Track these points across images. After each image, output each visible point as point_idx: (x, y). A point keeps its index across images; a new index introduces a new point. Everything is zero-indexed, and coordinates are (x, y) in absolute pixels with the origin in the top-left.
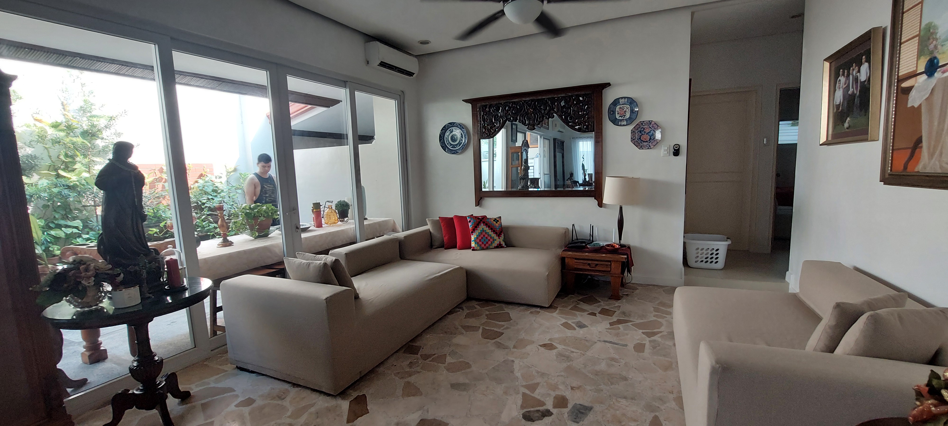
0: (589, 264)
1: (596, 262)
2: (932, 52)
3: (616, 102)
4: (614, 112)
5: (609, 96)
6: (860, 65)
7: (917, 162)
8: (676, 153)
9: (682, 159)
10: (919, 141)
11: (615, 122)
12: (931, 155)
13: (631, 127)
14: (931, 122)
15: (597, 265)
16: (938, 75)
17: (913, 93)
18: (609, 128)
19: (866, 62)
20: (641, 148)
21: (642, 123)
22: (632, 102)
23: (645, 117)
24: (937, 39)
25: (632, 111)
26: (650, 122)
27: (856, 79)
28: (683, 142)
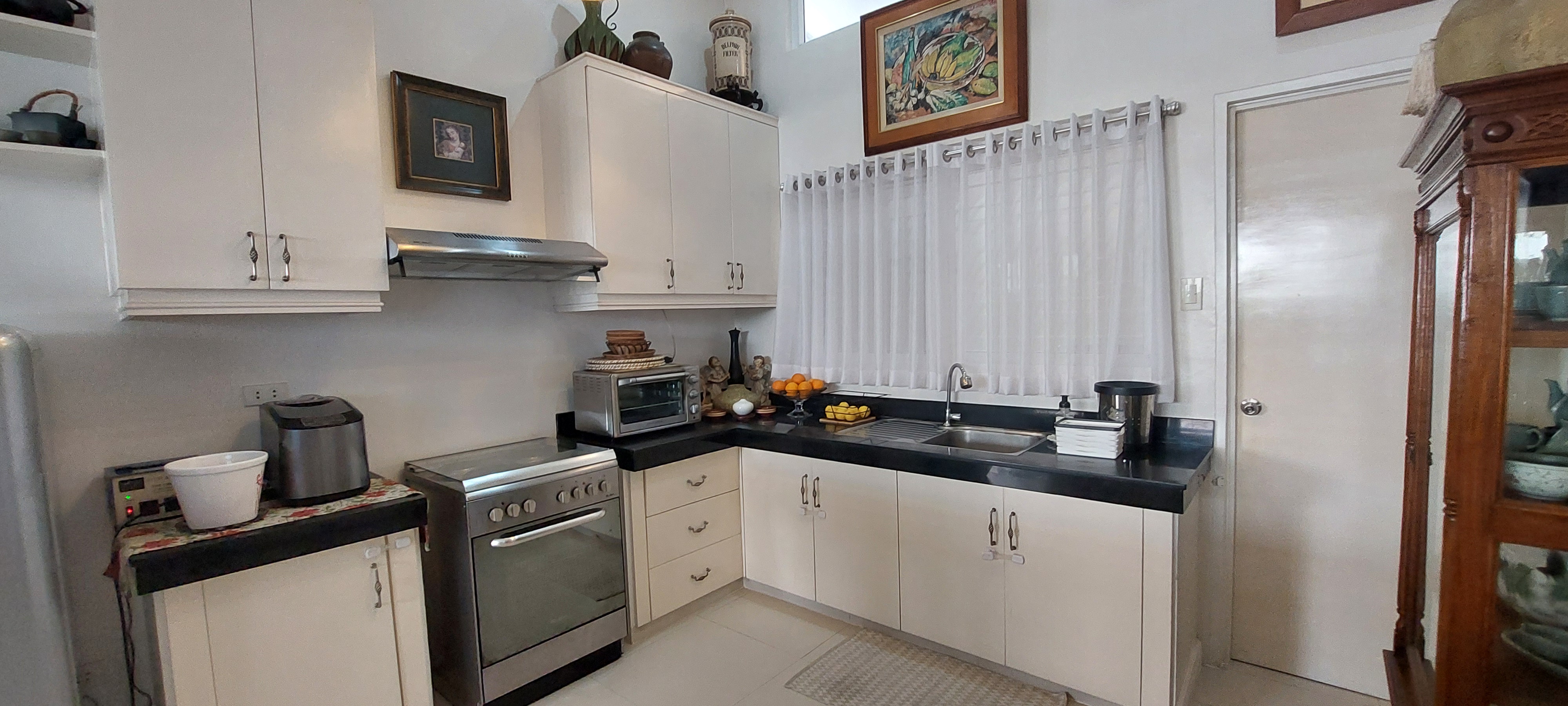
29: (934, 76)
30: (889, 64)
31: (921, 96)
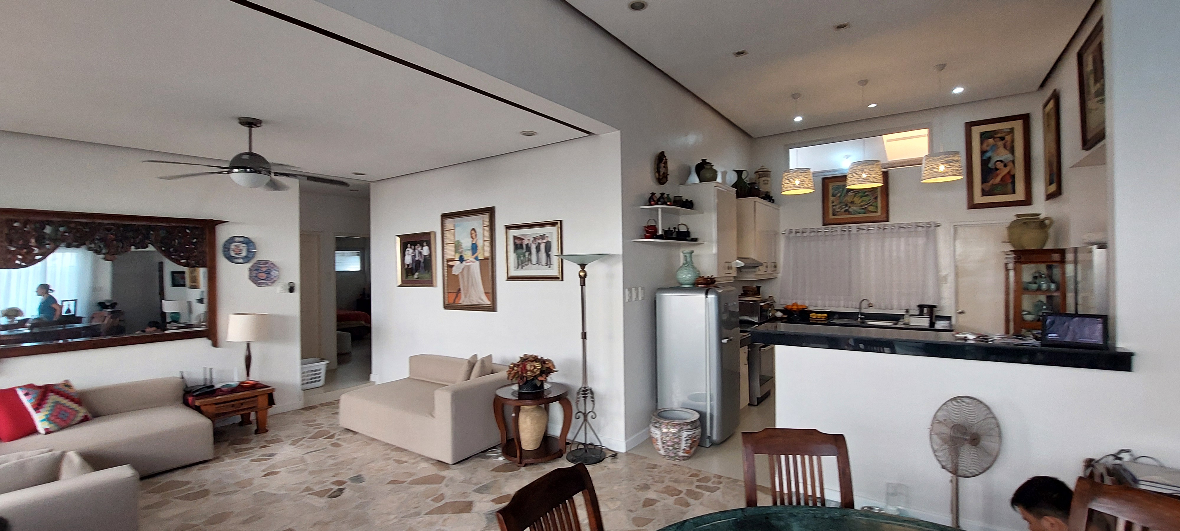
0: (233, 406)
1: (242, 401)
2: (461, 253)
3: (232, 240)
4: (229, 249)
5: (223, 234)
6: (422, 246)
7: (460, 299)
8: (291, 290)
9: (296, 295)
10: (459, 290)
11: (230, 259)
12: (466, 297)
13: (248, 265)
14: (464, 283)
15: (242, 404)
16: (464, 263)
17: (454, 268)
18: (223, 265)
19: (427, 246)
20: (259, 285)
21: (259, 262)
22: (248, 242)
23: (261, 256)
24: (462, 248)
25: (249, 251)
26: (267, 262)
27: (420, 253)
28: (297, 281)
29: (852, 203)
30: (833, 195)
31: (847, 208)
